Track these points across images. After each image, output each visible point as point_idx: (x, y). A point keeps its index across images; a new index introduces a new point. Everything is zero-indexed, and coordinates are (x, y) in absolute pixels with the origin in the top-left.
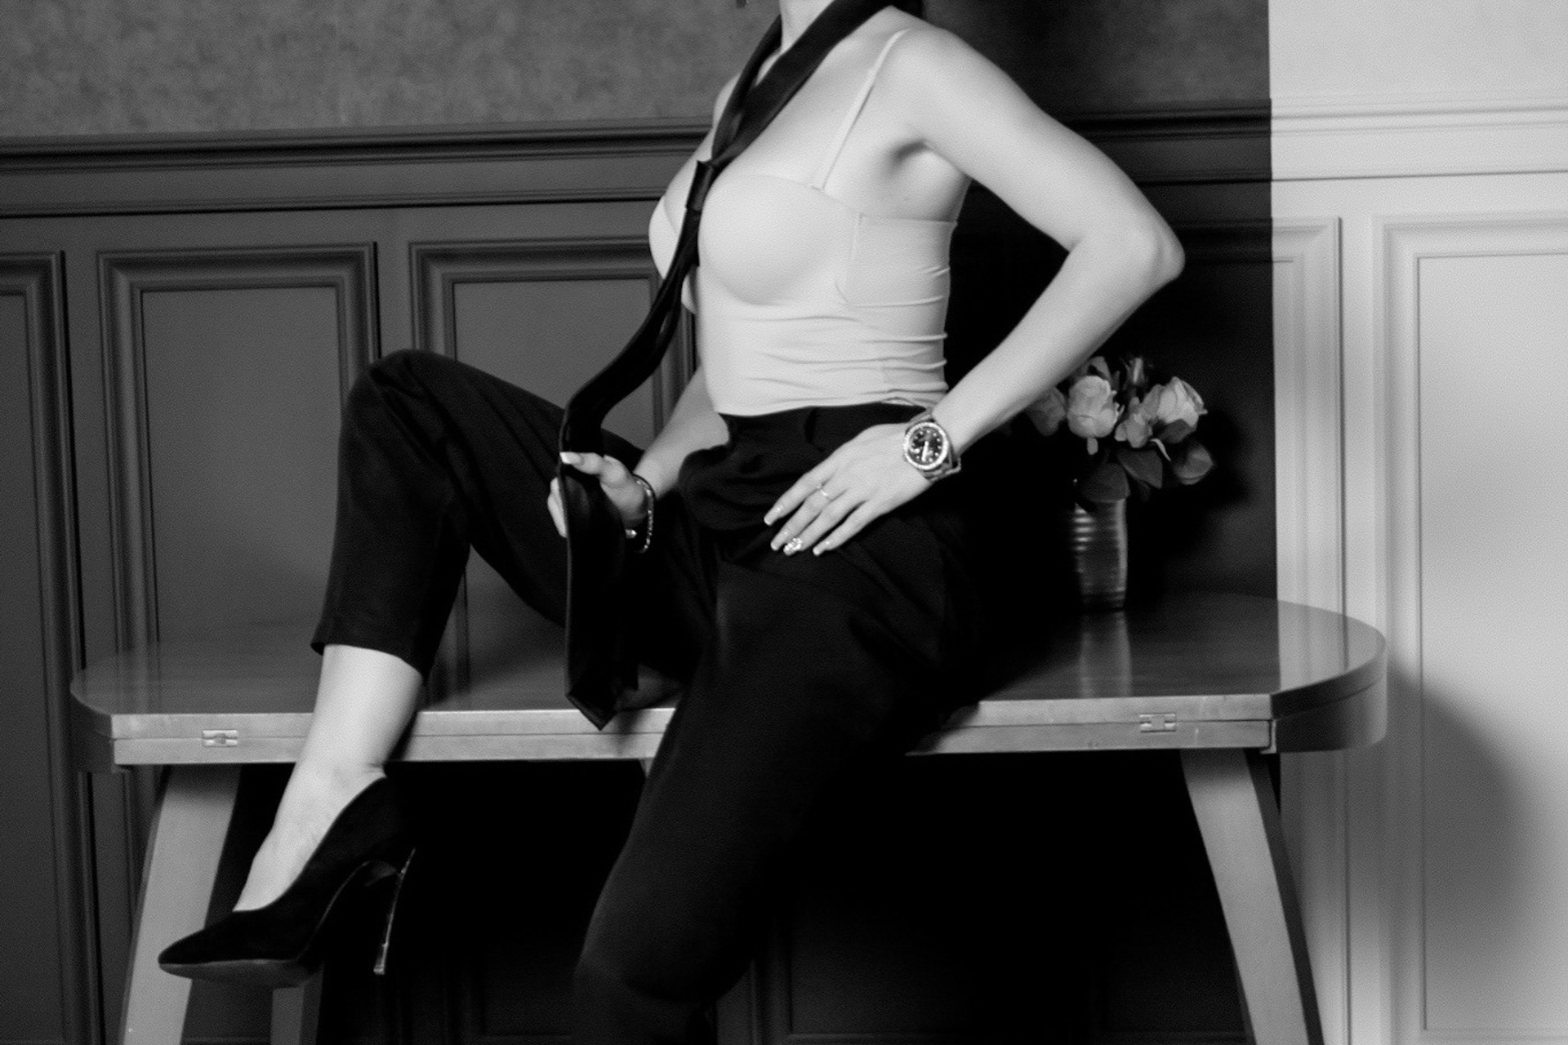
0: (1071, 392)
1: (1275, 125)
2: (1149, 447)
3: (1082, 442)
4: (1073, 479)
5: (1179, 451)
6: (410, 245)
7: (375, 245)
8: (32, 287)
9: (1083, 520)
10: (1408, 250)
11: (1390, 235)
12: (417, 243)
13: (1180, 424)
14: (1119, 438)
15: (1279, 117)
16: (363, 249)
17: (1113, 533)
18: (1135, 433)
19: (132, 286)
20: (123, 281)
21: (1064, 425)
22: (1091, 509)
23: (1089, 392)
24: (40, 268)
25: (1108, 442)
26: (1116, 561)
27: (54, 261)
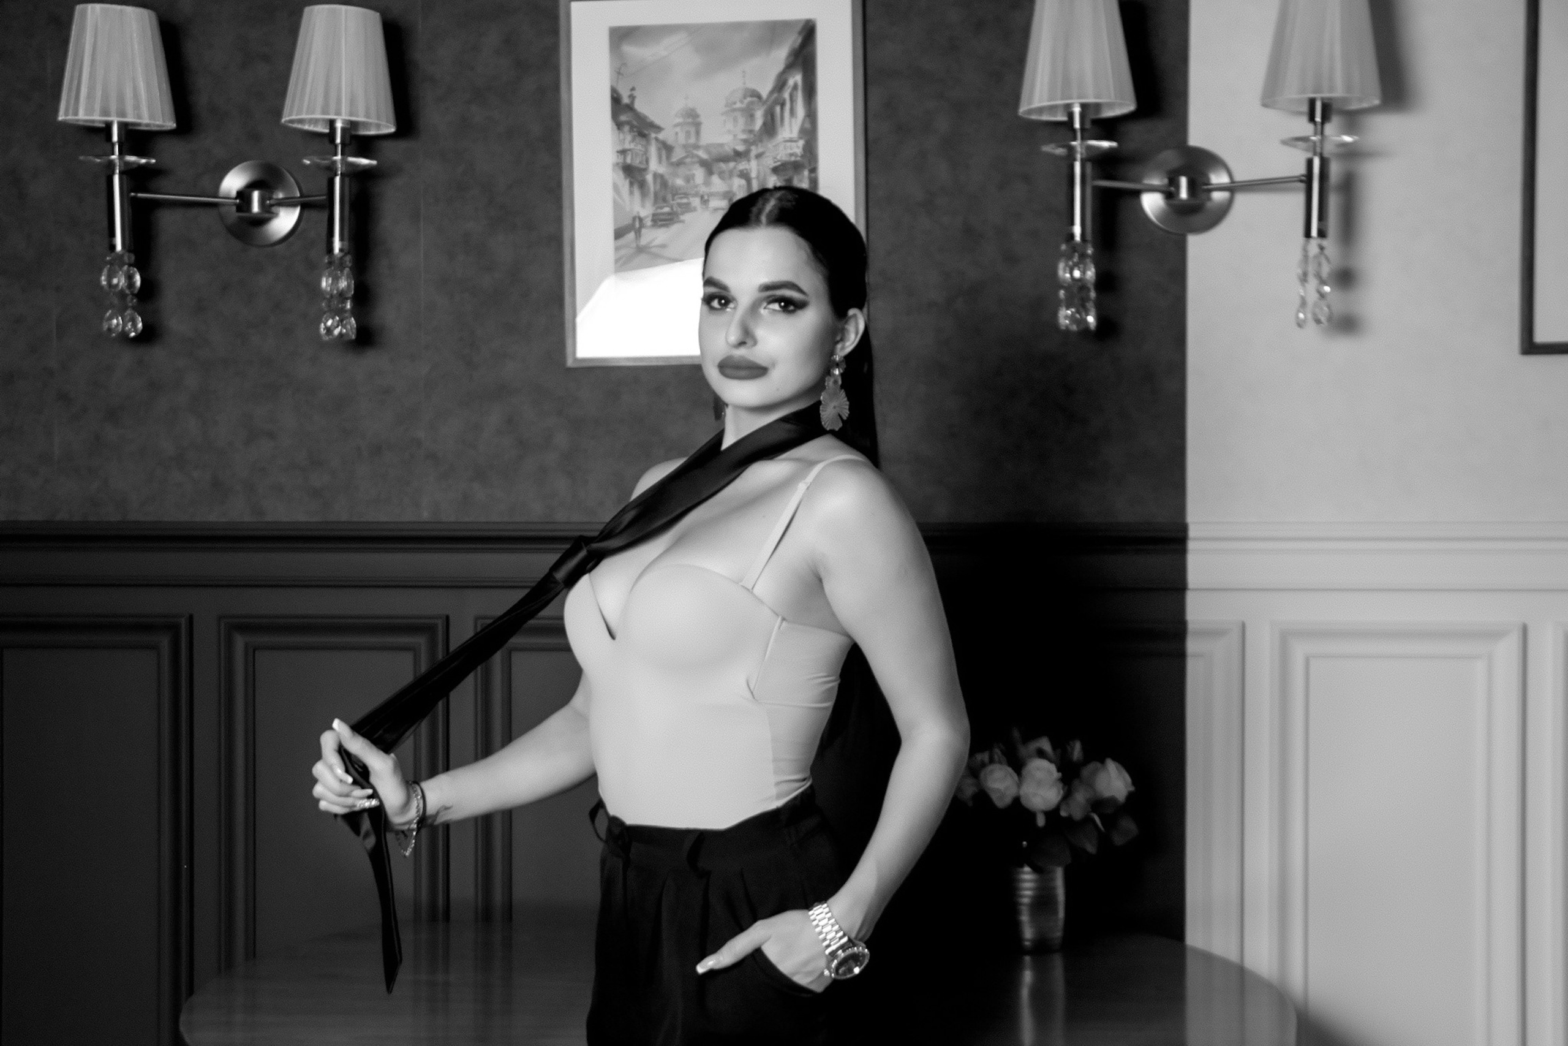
0: (1024, 772)
1: (1191, 545)
2: (1087, 820)
3: (1031, 815)
4: (1021, 844)
5: (1110, 821)
6: (477, 619)
7: (447, 618)
8: (164, 642)
9: (1027, 879)
10: (1299, 651)
11: (1285, 638)
12: (482, 618)
13: (1112, 800)
14: (1063, 814)
15: (1196, 539)
16: (436, 621)
17: (1054, 888)
18: (1077, 809)
19: (246, 646)
20: (240, 642)
21: (1017, 801)
22: (1036, 869)
23: (1039, 775)
24: (173, 628)
25: (1052, 815)
26: (1055, 912)
27: (183, 622)
